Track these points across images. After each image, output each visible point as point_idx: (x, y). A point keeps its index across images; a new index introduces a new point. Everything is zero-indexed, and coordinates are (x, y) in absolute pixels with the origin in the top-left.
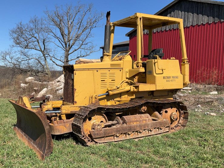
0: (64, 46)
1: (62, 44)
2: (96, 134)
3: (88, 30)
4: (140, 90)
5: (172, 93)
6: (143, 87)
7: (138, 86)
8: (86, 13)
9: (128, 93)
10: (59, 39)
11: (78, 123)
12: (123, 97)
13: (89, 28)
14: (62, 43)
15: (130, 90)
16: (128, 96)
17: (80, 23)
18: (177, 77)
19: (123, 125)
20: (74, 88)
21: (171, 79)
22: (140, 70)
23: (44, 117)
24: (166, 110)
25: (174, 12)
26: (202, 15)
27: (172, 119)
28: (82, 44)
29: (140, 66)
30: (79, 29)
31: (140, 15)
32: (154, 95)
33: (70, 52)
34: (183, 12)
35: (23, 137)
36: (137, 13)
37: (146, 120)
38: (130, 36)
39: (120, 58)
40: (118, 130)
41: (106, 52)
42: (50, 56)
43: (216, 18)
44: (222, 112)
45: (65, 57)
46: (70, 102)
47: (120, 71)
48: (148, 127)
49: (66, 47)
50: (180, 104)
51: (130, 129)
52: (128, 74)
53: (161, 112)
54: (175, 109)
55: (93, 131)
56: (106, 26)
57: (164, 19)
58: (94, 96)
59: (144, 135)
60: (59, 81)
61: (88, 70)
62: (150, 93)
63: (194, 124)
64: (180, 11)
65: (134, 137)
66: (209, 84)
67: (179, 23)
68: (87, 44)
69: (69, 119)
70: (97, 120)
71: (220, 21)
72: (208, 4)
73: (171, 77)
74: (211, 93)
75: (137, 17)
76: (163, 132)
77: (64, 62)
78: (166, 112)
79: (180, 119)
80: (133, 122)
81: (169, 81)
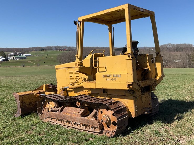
18: (119, 76)
19: (60, 113)
21: (111, 78)
54: (111, 112)
58: (60, 88)
59: (78, 128)
61: (62, 69)
73: (112, 76)
80: (67, 113)
81: (109, 80)
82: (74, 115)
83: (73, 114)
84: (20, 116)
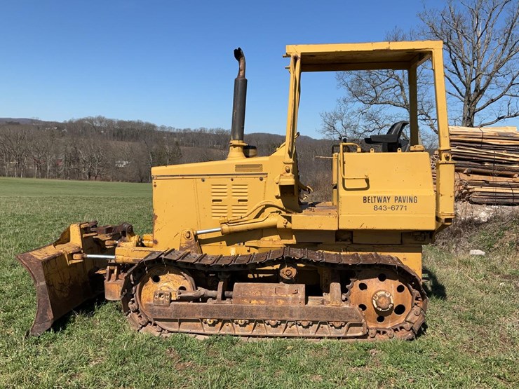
1: (457, 89)
2: (155, 312)
4: (294, 227)
7: (291, 218)
12: (266, 239)
16: (281, 239)
18: (413, 200)
19: (223, 302)
20: (154, 212)
21: (389, 205)
24: (364, 281)
27: (376, 306)
28: (511, 83)
31: (295, 50)
32: (354, 241)
33: (478, 106)
37: (286, 299)
40: (210, 310)
42: (429, 117)
48: (291, 316)
49: (468, 93)
51: (241, 314)
52: (278, 187)
53: (348, 286)
54: (395, 283)
59: (286, 334)
61: (181, 177)
65: (255, 333)
73: (392, 200)
76: (343, 335)
78: (363, 287)
80: (250, 299)
81: (383, 208)
82: (281, 302)
83: (276, 298)
84: (49, 330)
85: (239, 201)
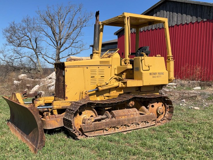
0: (56, 44)
1: (53, 43)
2: (86, 128)
3: (78, 29)
4: (128, 86)
5: (158, 88)
6: (131, 83)
7: (126, 82)
8: (77, 13)
9: (117, 88)
10: (50, 37)
11: (69, 118)
12: (112, 92)
13: (79, 27)
14: (54, 41)
15: (118, 86)
16: (117, 92)
17: (70, 22)
18: (162, 74)
19: (112, 119)
20: (65, 84)
21: (157, 76)
22: (128, 66)
23: (37, 112)
24: (153, 104)
25: (159, 12)
26: (185, 15)
27: (159, 113)
28: (73, 42)
29: (127, 63)
30: (70, 28)
31: (127, 15)
32: (141, 91)
33: (61, 50)
34: (168, 12)
35: (16, 131)
36: (125, 13)
38: (119, 34)
39: (109, 55)
40: (108, 124)
41: (95, 50)
42: (41, 53)
43: (199, 18)
44: (205, 106)
45: (57, 55)
46: (61, 98)
47: (109, 68)
48: (136, 121)
49: (57, 45)
50: (166, 99)
51: (119, 123)
52: (116, 71)
53: (148, 107)
54: (161, 104)
55: (84, 125)
56: (95, 25)
57: (150, 18)
58: (84, 92)
59: (132, 129)
60: (50, 78)
61: (78, 67)
62: (137, 89)
63: (179, 118)
64: (165, 11)
65: (122, 130)
66: (193, 80)
67: (164, 22)
68: (77, 42)
69: (61, 114)
70: (87, 114)
71: (203, 20)
72: (192, 4)
74: (195, 88)
75: (124, 17)
76: (150, 125)
77: (56, 59)
78: (153, 106)
79: (165, 113)
80: (122, 116)
81: (155, 77)
82: (132, 115)
85: (101, 77)
